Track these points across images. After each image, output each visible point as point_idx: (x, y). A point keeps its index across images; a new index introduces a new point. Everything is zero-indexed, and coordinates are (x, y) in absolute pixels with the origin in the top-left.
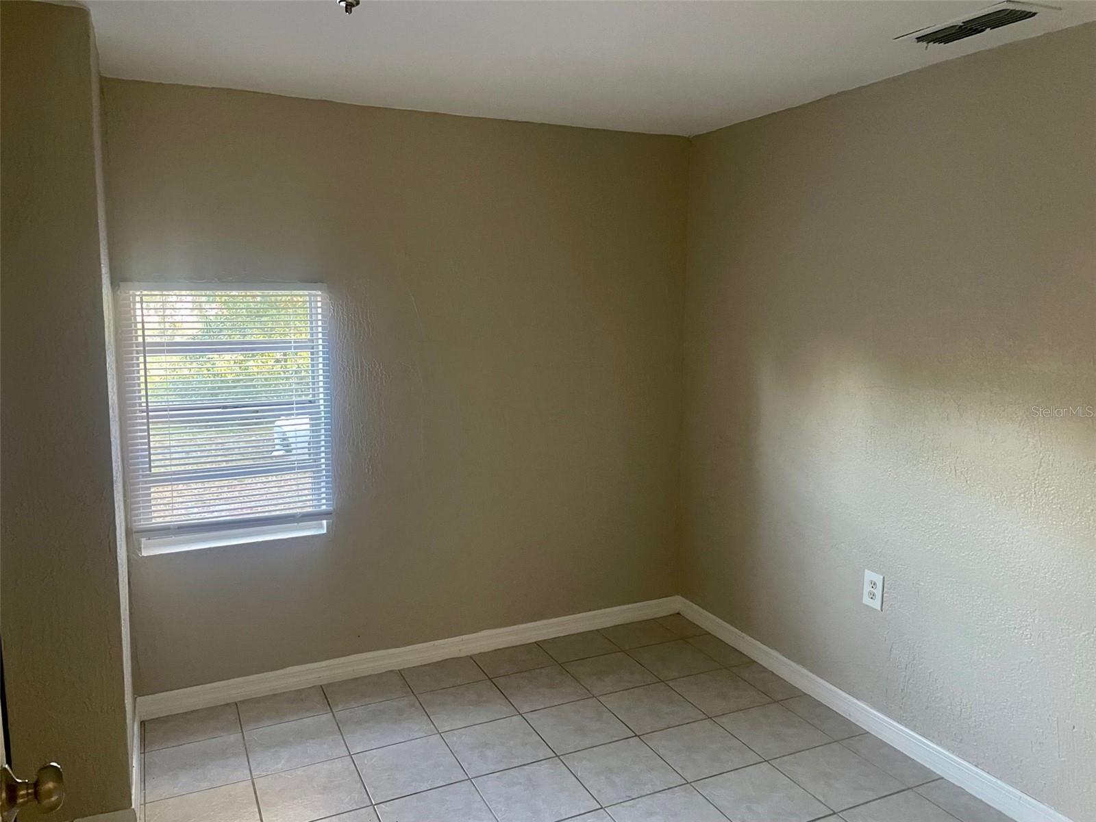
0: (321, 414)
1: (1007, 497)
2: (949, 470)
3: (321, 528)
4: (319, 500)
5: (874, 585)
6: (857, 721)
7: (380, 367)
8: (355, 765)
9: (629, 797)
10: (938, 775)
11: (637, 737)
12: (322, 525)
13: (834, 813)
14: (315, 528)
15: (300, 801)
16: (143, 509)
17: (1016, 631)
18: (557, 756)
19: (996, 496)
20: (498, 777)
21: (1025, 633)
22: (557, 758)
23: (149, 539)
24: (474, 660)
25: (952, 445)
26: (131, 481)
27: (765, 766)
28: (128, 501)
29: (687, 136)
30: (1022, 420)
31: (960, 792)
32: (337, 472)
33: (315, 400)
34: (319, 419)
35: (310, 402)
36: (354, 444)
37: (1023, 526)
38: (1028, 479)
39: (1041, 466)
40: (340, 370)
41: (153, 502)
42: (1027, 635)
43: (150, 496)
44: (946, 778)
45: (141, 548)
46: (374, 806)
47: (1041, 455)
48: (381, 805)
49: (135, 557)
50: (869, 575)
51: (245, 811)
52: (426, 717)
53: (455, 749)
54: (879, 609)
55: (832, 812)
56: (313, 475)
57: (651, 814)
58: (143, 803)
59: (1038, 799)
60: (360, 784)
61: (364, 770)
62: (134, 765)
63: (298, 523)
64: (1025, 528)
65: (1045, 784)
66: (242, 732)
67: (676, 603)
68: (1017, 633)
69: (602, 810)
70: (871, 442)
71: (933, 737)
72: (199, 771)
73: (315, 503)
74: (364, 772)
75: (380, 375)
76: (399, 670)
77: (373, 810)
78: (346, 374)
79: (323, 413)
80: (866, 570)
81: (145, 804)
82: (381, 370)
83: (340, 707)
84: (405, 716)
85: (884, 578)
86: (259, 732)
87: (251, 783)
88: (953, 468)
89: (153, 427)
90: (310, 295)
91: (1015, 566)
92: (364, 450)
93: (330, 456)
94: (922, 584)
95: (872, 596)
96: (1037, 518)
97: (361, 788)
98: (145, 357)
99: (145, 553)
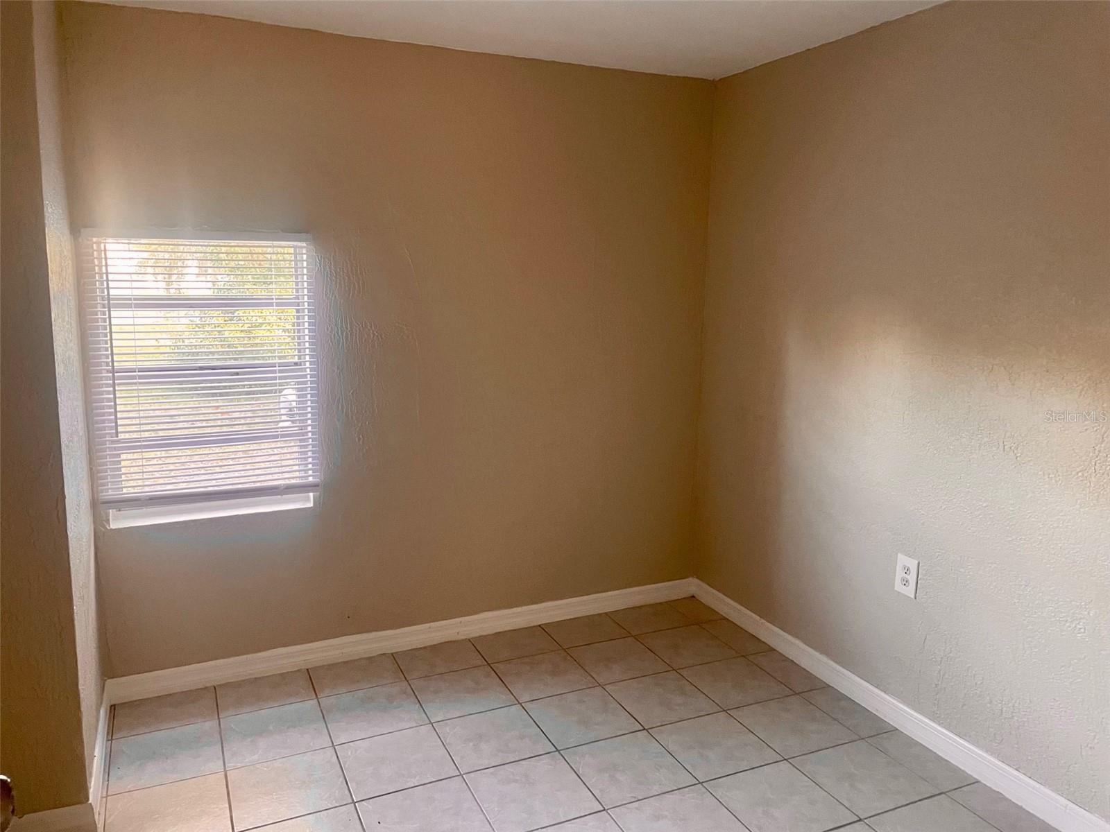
0: (307, 378)
1: (1063, 476)
2: (997, 446)
3: (307, 501)
4: (306, 471)
5: (907, 571)
6: (885, 717)
7: (371, 327)
8: (338, 757)
9: (635, 797)
10: (975, 779)
11: (645, 731)
12: (309, 497)
13: (860, 820)
14: (302, 500)
15: (275, 797)
16: (111, 478)
17: (1068, 624)
18: (557, 750)
19: (1049, 474)
20: (492, 773)
21: (1078, 626)
22: (557, 753)
23: (120, 510)
24: (474, 644)
25: (1001, 418)
26: (97, 447)
27: (784, 766)
28: (94, 468)
29: (712, 79)
30: (1082, 390)
31: (999, 797)
32: (325, 441)
33: (301, 362)
34: (305, 383)
35: (296, 364)
36: (343, 412)
37: (1081, 508)
38: (1088, 456)
39: (1103, 441)
40: (327, 329)
41: (123, 470)
42: (1080, 629)
43: (120, 464)
44: (982, 781)
45: (109, 520)
46: (354, 803)
47: (1104, 429)
48: (363, 802)
49: (103, 530)
50: (903, 560)
51: (215, 806)
52: (418, 705)
53: (448, 741)
54: (913, 596)
55: (857, 819)
56: (299, 444)
57: (658, 818)
58: (105, 794)
59: (1087, 809)
60: (342, 779)
61: (348, 763)
62: (96, 754)
63: (282, 495)
64: (1082, 510)
65: (1095, 792)
66: (219, 718)
67: (691, 586)
68: (1069, 627)
69: (604, 812)
70: (908, 414)
71: (970, 736)
72: (169, 761)
73: (302, 474)
74: (346, 766)
75: (372, 336)
76: (392, 654)
77: (353, 807)
78: (335, 335)
79: (309, 376)
80: (899, 555)
81: (107, 796)
82: (373, 331)
83: (327, 692)
84: (395, 703)
85: (919, 563)
86: (235, 719)
87: (223, 776)
88: (1001, 444)
89: (119, 388)
90: (295, 247)
91: (1069, 552)
92: (354, 417)
93: (317, 423)
94: (962, 570)
95: (905, 582)
96: (1097, 500)
97: (342, 782)
98: (109, 311)
99: (113, 526)
